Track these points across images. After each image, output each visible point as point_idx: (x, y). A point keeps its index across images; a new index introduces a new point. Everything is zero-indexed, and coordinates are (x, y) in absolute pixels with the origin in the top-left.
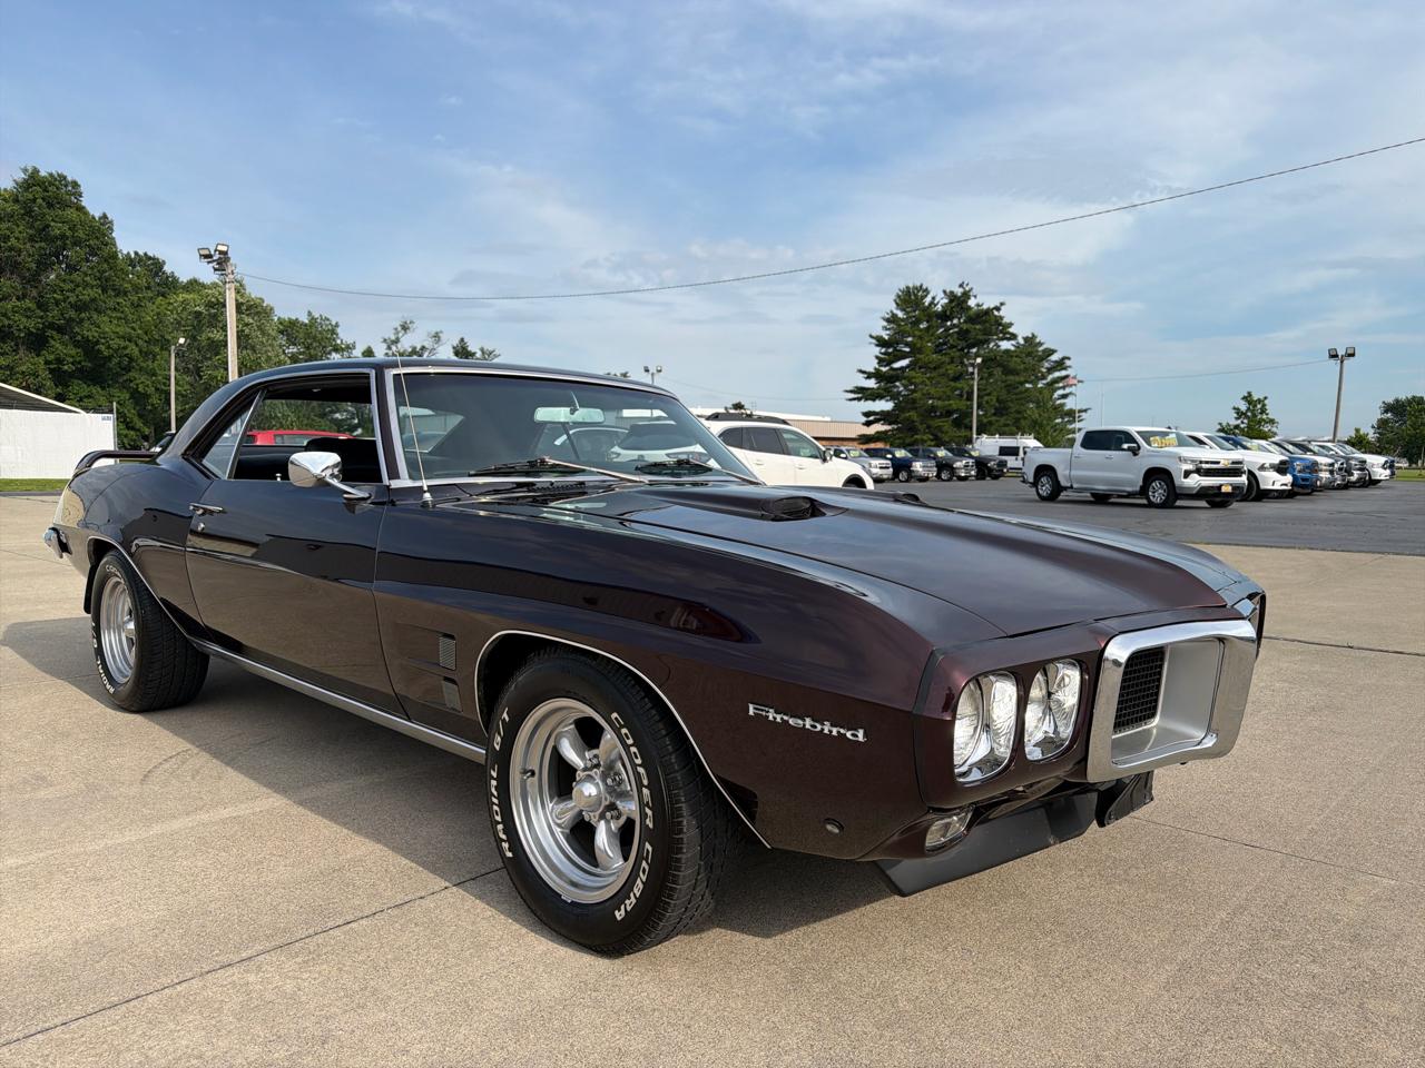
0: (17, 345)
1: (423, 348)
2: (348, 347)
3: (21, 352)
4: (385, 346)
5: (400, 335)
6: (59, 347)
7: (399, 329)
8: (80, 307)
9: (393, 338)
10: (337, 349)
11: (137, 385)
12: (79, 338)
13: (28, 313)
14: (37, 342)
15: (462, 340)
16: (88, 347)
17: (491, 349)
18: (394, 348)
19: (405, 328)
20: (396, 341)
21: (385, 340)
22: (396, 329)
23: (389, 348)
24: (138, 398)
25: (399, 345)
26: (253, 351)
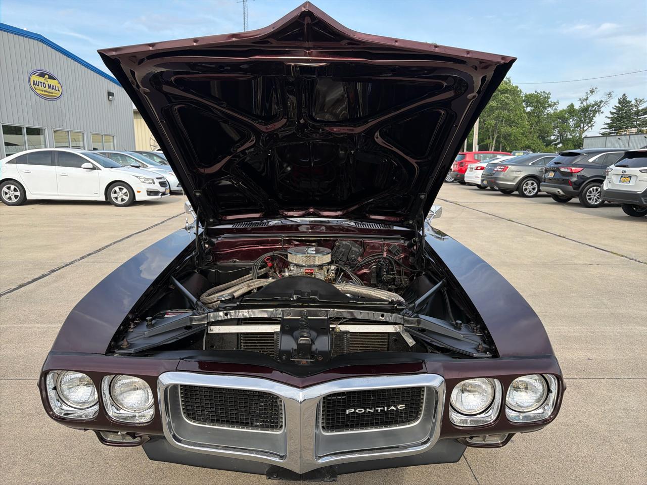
1: (601, 102)
2: (555, 104)
4: (580, 102)
5: (589, 96)
7: (589, 92)
9: (585, 98)
10: (550, 106)
15: (624, 95)
17: (641, 98)
18: (584, 103)
19: (592, 92)
20: (587, 99)
21: (580, 99)
22: (587, 93)
23: (582, 103)
25: (588, 101)
26: (509, 111)
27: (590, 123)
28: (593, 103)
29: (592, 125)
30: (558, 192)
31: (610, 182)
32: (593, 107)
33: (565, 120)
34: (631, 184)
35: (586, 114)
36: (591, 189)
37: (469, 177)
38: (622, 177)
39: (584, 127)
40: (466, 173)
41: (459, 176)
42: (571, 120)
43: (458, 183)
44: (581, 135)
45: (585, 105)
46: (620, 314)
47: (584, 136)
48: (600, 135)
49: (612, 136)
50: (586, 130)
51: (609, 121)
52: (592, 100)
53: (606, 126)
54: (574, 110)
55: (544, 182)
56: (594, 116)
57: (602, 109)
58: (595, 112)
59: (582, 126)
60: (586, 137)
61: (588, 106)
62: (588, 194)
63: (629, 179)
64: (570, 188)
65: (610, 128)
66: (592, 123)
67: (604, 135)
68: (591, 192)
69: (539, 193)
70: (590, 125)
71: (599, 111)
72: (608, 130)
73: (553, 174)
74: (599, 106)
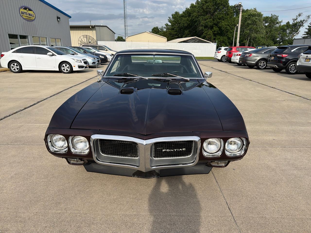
0: (208, 29)
1: (304, 20)
2: (280, 22)
3: (209, 30)
4: (293, 21)
5: (298, 17)
6: (215, 28)
7: (298, 15)
8: (219, 19)
9: (295, 18)
11: (229, 36)
12: (219, 26)
13: (211, 22)
14: (212, 28)
16: (220, 28)
19: (300, 15)
21: (293, 19)
22: (297, 16)
23: (294, 21)
24: (229, 38)
25: (297, 20)
26: (256, 25)
27: (297, 32)
28: (300, 21)
29: (298, 33)
30: (276, 66)
31: (300, 62)
32: (299, 23)
33: (284, 30)
34: (310, 62)
35: (296, 27)
36: (292, 65)
37: (233, 59)
38: (306, 59)
39: (294, 34)
40: (232, 57)
41: (229, 59)
42: (288, 30)
43: (228, 62)
44: (292, 38)
45: (296, 22)
46: (292, 122)
47: (293, 38)
48: (302, 38)
49: (308, 38)
50: (295, 35)
51: (307, 31)
52: (299, 20)
53: (305, 33)
54: (290, 25)
55: (269, 62)
56: (299, 28)
57: (304, 25)
58: (300, 26)
59: (293, 33)
60: (295, 39)
61: (297, 23)
62: (290, 67)
63: (309, 60)
64: (282, 65)
65: (307, 34)
66: (299, 31)
67: (304, 38)
68: (291, 67)
69: (267, 67)
70: (297, 33)
71: (303, 25)
72: (306, 35)
73: (274, 58)
74: (303, 23)
